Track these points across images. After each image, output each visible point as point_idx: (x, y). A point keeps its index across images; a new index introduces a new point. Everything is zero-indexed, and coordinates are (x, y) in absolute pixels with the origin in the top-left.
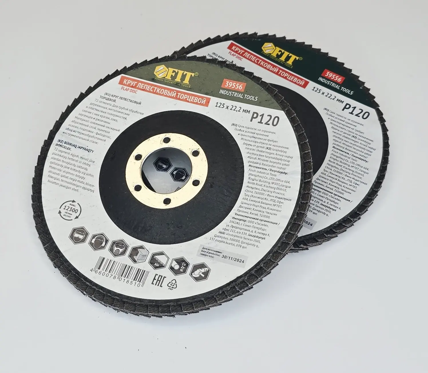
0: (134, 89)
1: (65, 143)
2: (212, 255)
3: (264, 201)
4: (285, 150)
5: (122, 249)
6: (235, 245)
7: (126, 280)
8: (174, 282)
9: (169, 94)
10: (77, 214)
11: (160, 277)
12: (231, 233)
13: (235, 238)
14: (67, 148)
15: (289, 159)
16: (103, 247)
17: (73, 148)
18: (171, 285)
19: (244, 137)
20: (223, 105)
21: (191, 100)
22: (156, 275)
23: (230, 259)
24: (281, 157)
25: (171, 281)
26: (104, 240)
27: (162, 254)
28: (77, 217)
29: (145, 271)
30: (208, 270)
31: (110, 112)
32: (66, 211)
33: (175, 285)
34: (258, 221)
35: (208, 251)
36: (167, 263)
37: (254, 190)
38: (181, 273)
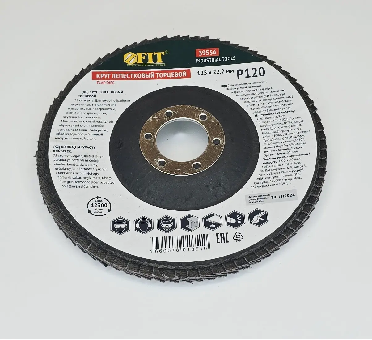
0: (110, 81)
1: (62, 147)
2: (262, 200)
3: (285, 140)
4: (283, 92)
5: (171, 224)
6: (279, 184)
7: (190, 248)
8: (238, 234)
9: (147, 76)
10: (108, 207)
11: (222, 235)
12: (269, 176)
13: (275, 179)
14: (66, 151)
15: (290, 99)
16: (151, 228)
17: (72, 150)
18: (236, 237)
19: (239, 94)
20: (205, 72)
21: (171, 76)
22: (217, 234)
23: (280, 197)
24: (282, 100)
25: (235, 234)
26: (148, 222)
27: (212, 215)
28: (109, 211)
29: (204, 235)
30: (264, 213)
31: (94, 107)
32: (96, 208)
33: (241, 236)
34: (289, 158)
35: (255, 198)
36: (221, 220)
37: (271, 135)
38: (240, 224)
